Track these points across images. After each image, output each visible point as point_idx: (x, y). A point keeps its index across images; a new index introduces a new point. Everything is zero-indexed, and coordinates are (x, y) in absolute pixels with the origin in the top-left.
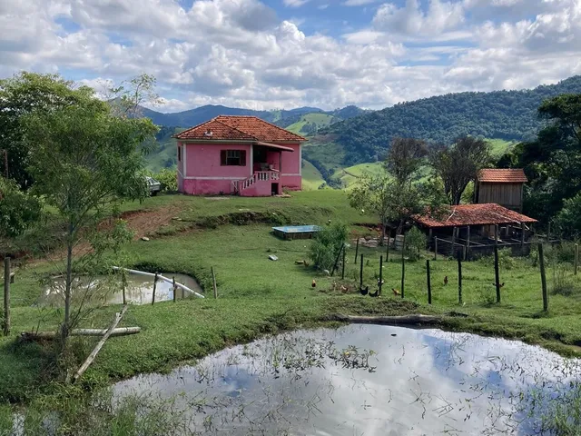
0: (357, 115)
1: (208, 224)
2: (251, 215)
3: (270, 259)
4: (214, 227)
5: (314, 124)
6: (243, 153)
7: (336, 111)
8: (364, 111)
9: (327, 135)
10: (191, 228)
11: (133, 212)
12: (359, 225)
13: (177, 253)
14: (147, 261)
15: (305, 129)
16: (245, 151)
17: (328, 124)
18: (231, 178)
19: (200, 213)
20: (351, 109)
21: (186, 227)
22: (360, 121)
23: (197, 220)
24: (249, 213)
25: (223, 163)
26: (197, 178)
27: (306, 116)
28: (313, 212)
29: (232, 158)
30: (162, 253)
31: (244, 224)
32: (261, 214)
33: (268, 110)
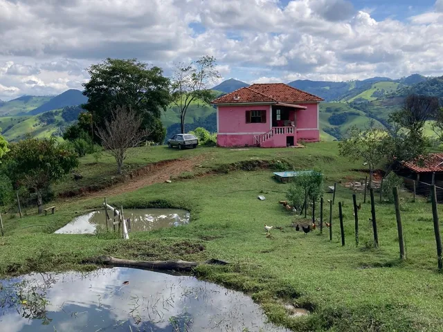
0: (420, 82)
1: (221, 170)
2: (259, 162)
3: (259, 199)
4: (226, 173)
5: (383, 91)
6: (264, 113)
7: (402, 78)
8: (427, 78)
9: (394, 99)
10: (208, 173)
11: (170, 161)
12: (357, 170)
13: (186, 193)
14: (160, 199)
15: (375, 95)
16: (265, 111)
17: (395, 90)
18: (254, 133)
19: (218, 161)
20: (416, 77)
21: (204, 172)
22: (422, 86)
23: (214, 166)
24: (257, 161)
25: (248, 121)
26: (228, 134)
27: (376, 84)
28: (315, 159)
29: (255, 117)
30: (176, 193)
31: (252, 170)
32: (267, 162)
33: (345, 81)
